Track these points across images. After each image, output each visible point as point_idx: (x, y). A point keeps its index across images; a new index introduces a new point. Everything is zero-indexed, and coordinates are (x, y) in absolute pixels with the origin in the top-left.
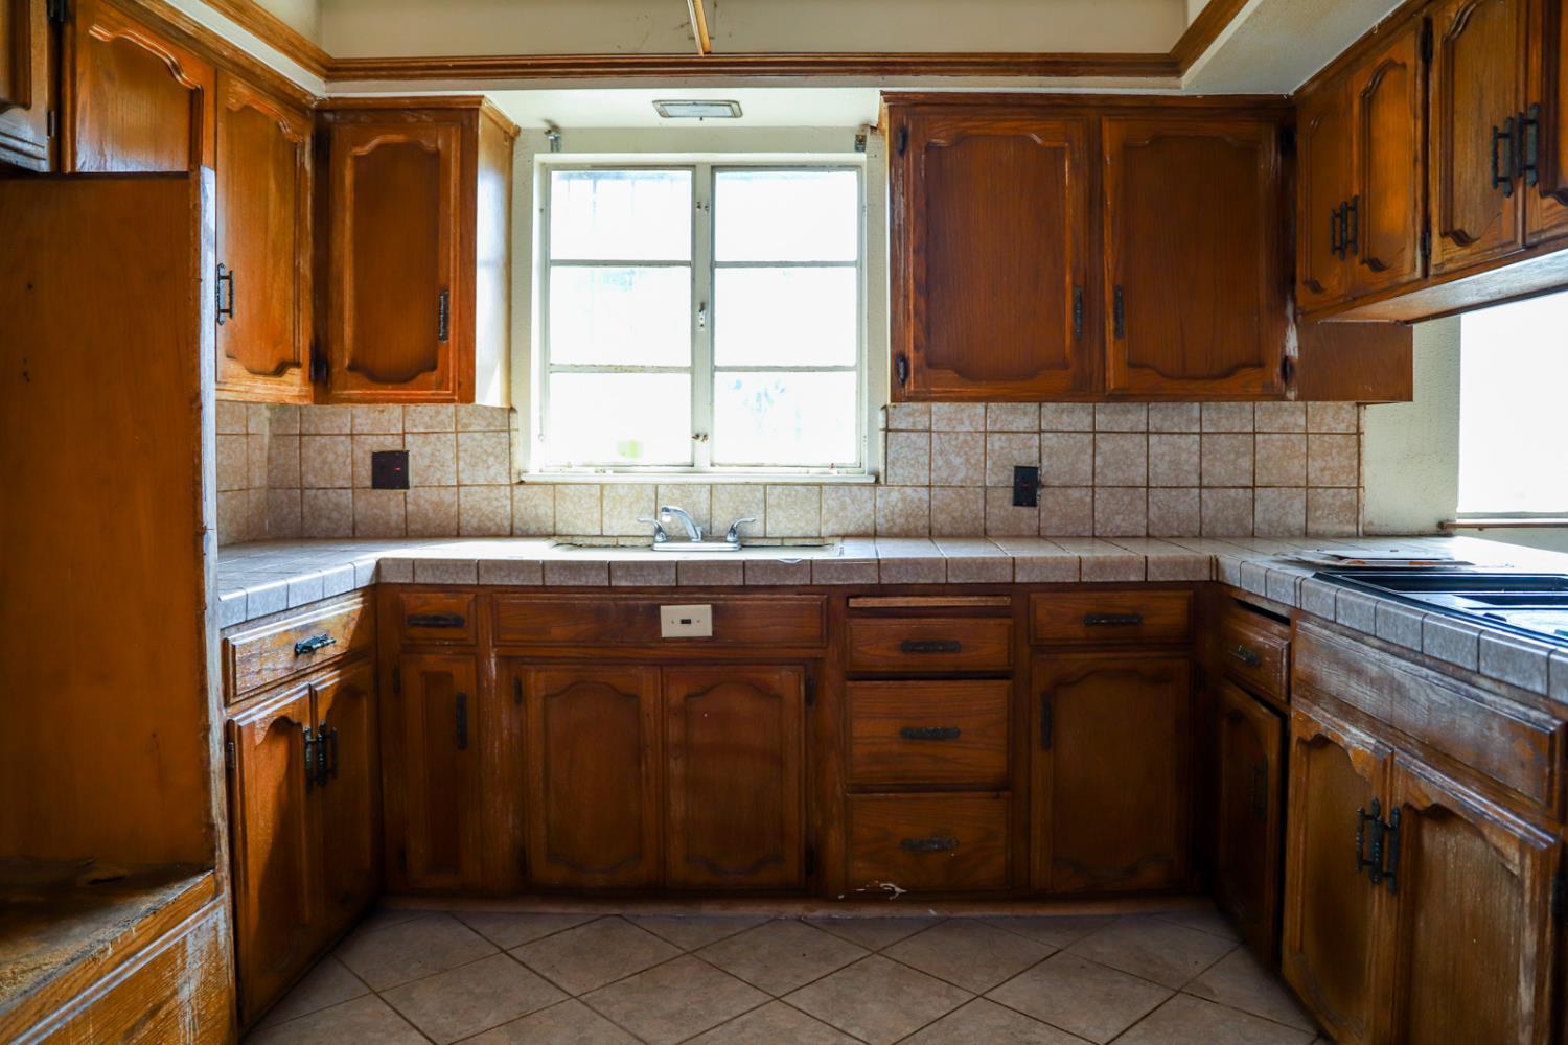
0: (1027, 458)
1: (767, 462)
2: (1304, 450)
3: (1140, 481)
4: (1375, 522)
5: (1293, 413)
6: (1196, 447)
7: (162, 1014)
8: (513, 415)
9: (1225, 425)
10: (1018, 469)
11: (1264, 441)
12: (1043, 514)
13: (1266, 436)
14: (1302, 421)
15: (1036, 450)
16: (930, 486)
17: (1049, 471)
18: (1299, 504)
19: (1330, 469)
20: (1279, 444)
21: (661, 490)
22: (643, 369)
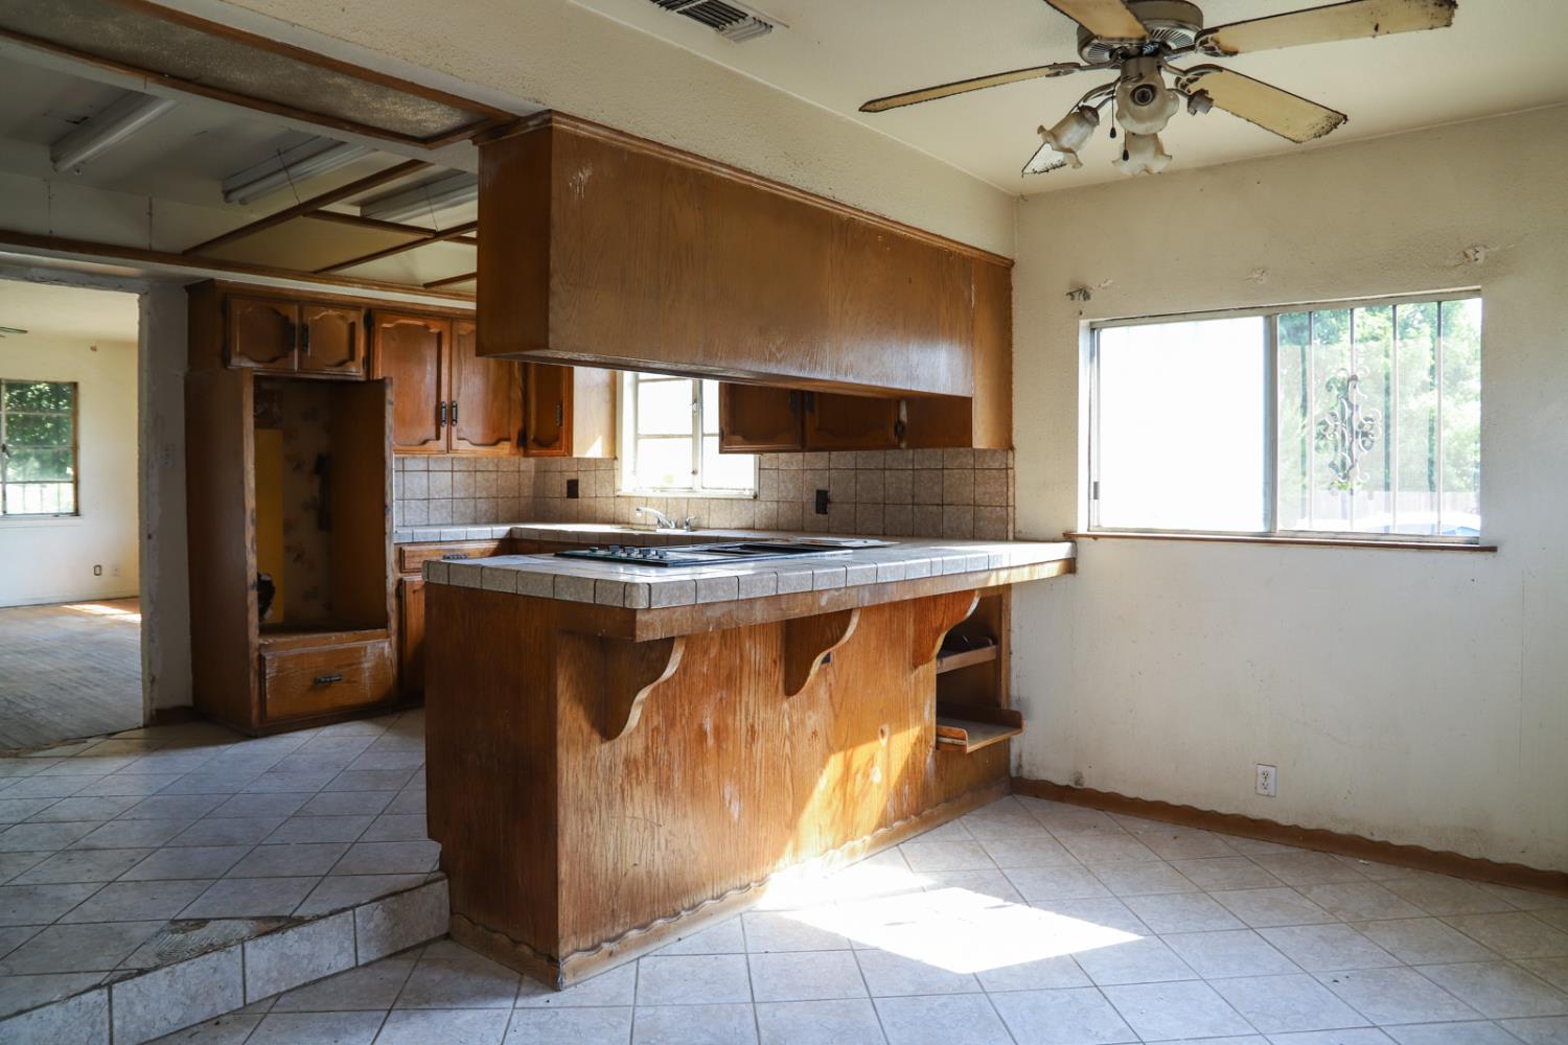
0: (822, 486)
1: (725, 486)
2: (973, 480)
3: (880, 500)
4: (1024, 531)
5: (966, 456)
6: (910, 479)
7: (354, 667)
8: (616, 462)
9: (927, 464)
10: (818, 492)
11: (949, 475)
12: (831, 519)
13: (950, 471)
14: (972, 461)
15: (827, 481)
16: (778, 502)
17: (834, 493)
18: (969, 517)
19: (989, 493)
20: (957, 476)
21: (669, 501)
22: (673, 436)
